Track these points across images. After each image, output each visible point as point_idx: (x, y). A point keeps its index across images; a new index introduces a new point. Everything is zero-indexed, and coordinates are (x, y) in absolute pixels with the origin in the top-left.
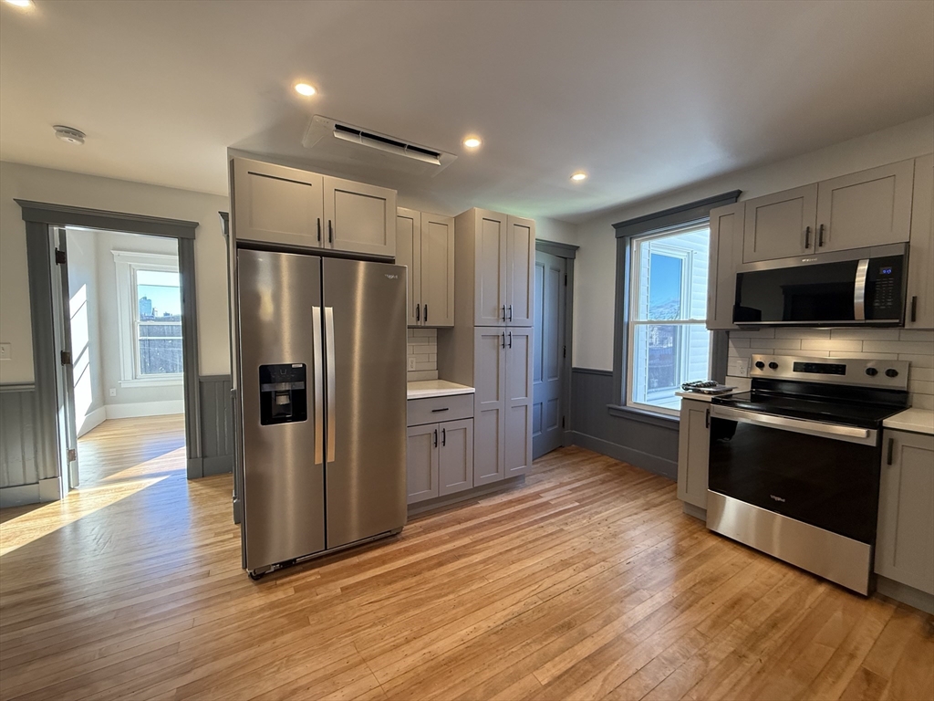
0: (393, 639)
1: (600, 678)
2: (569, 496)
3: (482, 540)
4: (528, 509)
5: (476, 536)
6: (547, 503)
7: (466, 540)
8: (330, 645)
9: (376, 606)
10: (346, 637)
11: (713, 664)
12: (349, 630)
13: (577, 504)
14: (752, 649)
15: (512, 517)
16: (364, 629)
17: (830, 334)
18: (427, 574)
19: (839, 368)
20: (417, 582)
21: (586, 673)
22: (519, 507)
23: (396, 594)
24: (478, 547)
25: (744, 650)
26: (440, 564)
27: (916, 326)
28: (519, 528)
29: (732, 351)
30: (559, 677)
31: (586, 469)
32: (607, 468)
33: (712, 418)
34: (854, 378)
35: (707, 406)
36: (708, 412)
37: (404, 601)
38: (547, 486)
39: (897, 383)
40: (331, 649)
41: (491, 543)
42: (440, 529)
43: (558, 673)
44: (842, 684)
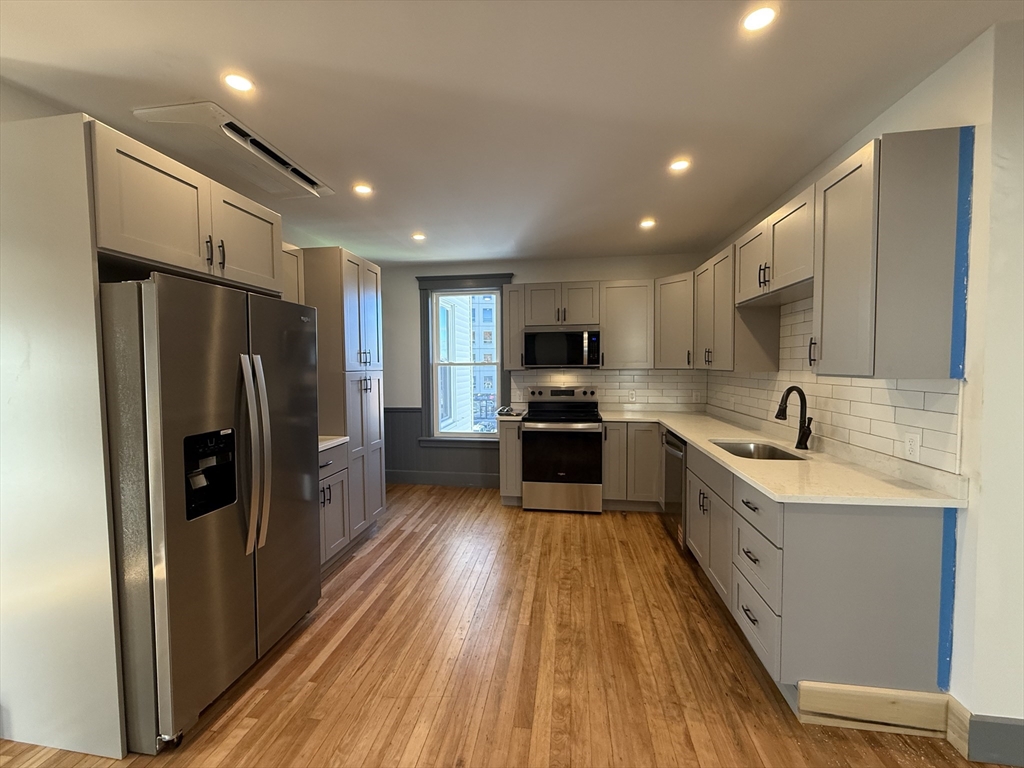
0: (413, 672)
1: (548, 604)
2: (424, 523)
3: (396, 578)
4: (403, 543)
5: (386, 578)
6: (412, 534)
7: (381, 587)
8: (366, 713)
9: (367, 667)
10: (371, 700)
11: (580, 569)
12: (367, 695)
13: (435, 525)
14: (586, 555)
15: (398, 553)
16: (381, 684)
17: (564, 373)
18: (381, 623)
19: (570, 392)
20: (379, 632)
21: (540, 607)
22: (395, 545)
23: (373, 650)
24: (399, 584)
25: (584, 557)
26: (383, 612)
27: (604, 368)
28: (413, 559)
29: (513, 385)
30: (531, 617)
31: (414, 498)
32: (429, 493)
33: (524, 432)
34: (579, 398)
35: (518, 424)
36: (519, 428)
37: (387, 649)
38: (399, 521)
39: (589, 398)
40: (370, 714)
41: (405, 577)
42: (345, 590)
43: (529, 615)
44: (619, 550)
